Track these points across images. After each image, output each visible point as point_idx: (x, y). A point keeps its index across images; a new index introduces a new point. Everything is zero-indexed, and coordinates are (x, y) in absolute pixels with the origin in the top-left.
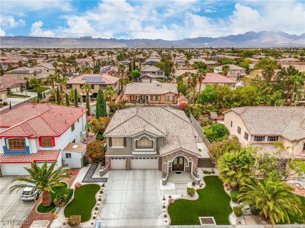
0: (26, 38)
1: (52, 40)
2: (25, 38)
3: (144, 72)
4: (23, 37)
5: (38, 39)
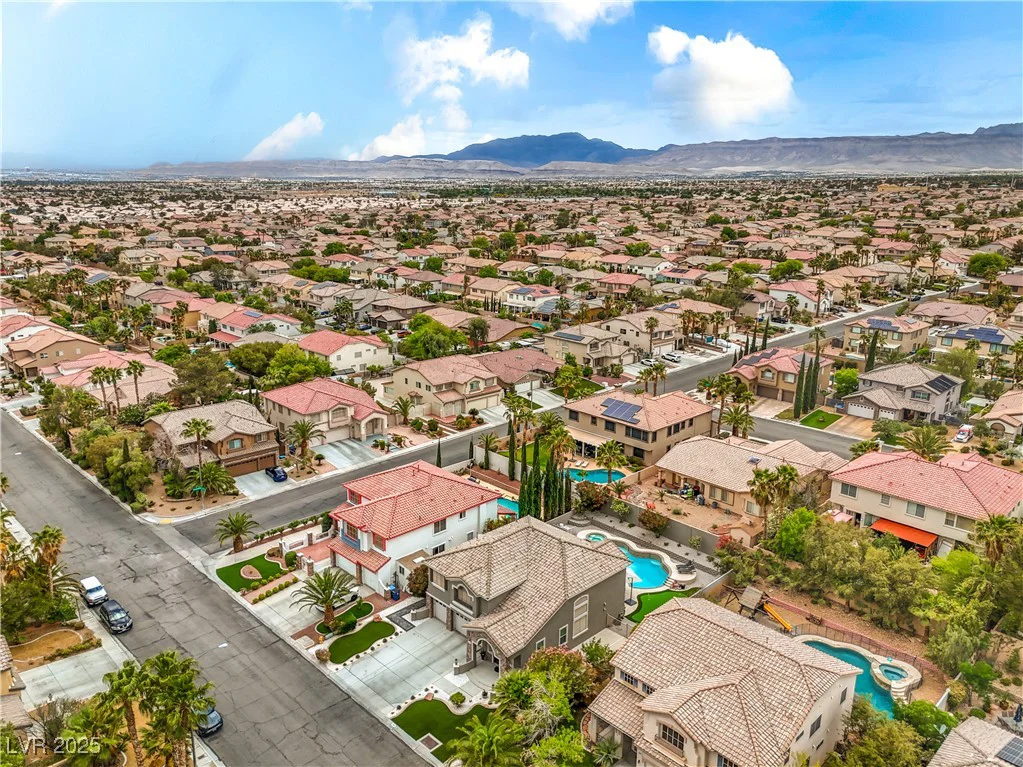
0: (789, 144)
1: (869, 144)
2: (784, 144)
3: (871, 382)
4: (779, 140)
5: (822, 143)
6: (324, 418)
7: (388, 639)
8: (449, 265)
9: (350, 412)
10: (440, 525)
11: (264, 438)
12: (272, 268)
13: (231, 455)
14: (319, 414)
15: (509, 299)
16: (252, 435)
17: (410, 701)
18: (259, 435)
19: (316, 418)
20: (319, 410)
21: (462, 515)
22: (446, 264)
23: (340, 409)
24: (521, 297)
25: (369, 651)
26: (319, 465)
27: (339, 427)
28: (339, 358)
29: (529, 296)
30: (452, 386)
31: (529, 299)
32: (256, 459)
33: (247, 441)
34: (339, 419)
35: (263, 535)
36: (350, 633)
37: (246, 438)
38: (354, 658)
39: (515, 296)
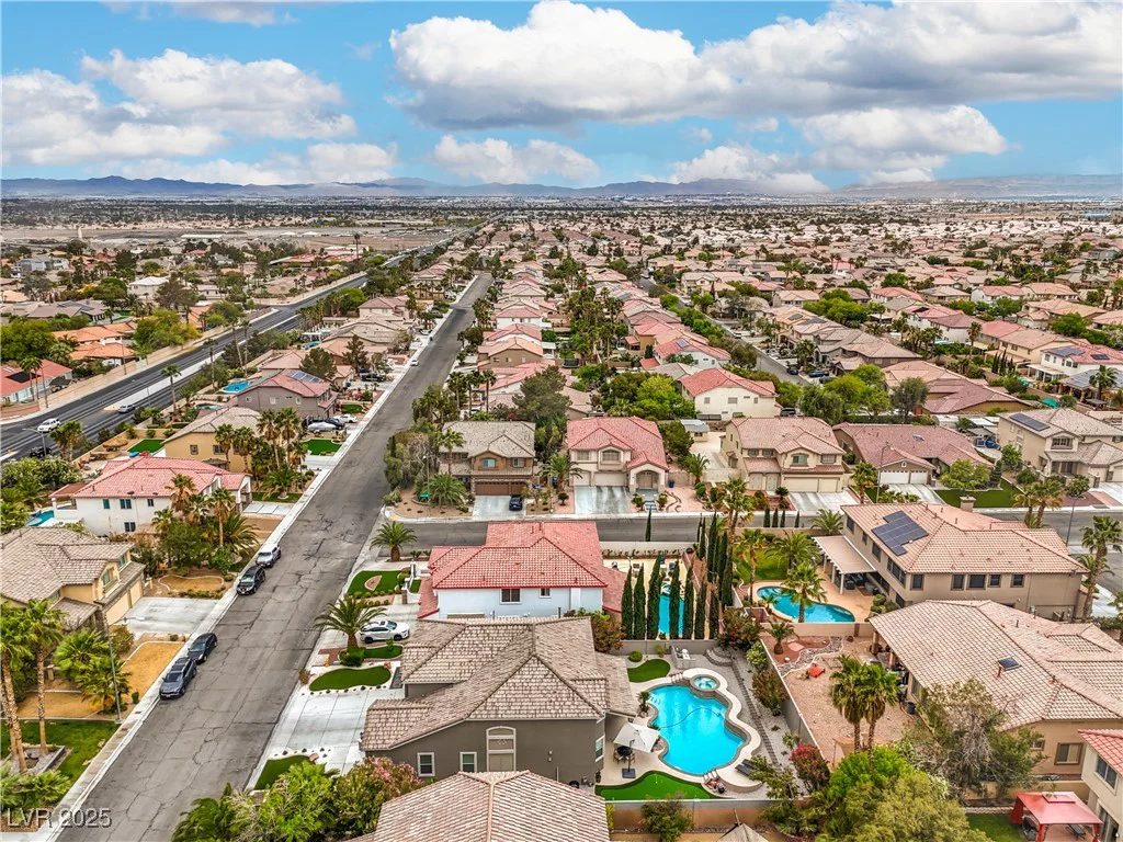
6: (593, 457)
7: (368, 688)
8: (1031, 310)
9: (625, 457)
10: (511, 594)
11: (520, 464)
12: (798, 299)
13: (481, 473)
14: (587, 451)
15: (1044, 362)
16: (507, 459)
17: (300, 752)
18: (516, 459)
19: (585, 456)
20: (588, 447)
21: (545, 591)
22: (1027, 308)
23: (613, 451)
24: (1059, 360)
25: (342, 691)
26: (563, 505)
27: (610, 471)
28: (707, 401)
29: (1069, 360)
30: (772, 455)
31: (1069, 364)
32: (507, 483)
33: (501, 464)
34: (610, 462)
35: (420, 553)
36: (355, 668)
37: (499, 459)
38: (324, 692)
39: (1052, 357)
